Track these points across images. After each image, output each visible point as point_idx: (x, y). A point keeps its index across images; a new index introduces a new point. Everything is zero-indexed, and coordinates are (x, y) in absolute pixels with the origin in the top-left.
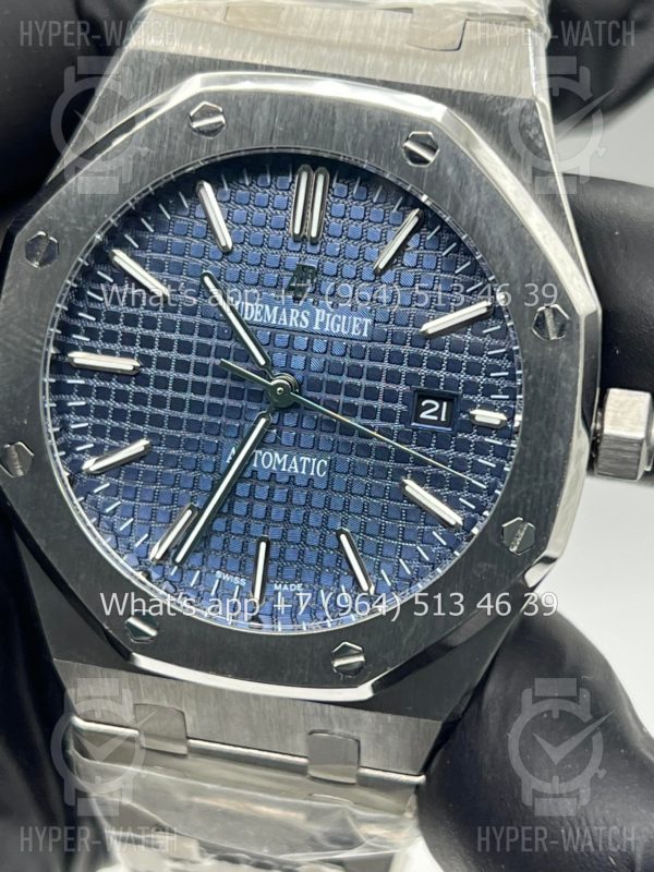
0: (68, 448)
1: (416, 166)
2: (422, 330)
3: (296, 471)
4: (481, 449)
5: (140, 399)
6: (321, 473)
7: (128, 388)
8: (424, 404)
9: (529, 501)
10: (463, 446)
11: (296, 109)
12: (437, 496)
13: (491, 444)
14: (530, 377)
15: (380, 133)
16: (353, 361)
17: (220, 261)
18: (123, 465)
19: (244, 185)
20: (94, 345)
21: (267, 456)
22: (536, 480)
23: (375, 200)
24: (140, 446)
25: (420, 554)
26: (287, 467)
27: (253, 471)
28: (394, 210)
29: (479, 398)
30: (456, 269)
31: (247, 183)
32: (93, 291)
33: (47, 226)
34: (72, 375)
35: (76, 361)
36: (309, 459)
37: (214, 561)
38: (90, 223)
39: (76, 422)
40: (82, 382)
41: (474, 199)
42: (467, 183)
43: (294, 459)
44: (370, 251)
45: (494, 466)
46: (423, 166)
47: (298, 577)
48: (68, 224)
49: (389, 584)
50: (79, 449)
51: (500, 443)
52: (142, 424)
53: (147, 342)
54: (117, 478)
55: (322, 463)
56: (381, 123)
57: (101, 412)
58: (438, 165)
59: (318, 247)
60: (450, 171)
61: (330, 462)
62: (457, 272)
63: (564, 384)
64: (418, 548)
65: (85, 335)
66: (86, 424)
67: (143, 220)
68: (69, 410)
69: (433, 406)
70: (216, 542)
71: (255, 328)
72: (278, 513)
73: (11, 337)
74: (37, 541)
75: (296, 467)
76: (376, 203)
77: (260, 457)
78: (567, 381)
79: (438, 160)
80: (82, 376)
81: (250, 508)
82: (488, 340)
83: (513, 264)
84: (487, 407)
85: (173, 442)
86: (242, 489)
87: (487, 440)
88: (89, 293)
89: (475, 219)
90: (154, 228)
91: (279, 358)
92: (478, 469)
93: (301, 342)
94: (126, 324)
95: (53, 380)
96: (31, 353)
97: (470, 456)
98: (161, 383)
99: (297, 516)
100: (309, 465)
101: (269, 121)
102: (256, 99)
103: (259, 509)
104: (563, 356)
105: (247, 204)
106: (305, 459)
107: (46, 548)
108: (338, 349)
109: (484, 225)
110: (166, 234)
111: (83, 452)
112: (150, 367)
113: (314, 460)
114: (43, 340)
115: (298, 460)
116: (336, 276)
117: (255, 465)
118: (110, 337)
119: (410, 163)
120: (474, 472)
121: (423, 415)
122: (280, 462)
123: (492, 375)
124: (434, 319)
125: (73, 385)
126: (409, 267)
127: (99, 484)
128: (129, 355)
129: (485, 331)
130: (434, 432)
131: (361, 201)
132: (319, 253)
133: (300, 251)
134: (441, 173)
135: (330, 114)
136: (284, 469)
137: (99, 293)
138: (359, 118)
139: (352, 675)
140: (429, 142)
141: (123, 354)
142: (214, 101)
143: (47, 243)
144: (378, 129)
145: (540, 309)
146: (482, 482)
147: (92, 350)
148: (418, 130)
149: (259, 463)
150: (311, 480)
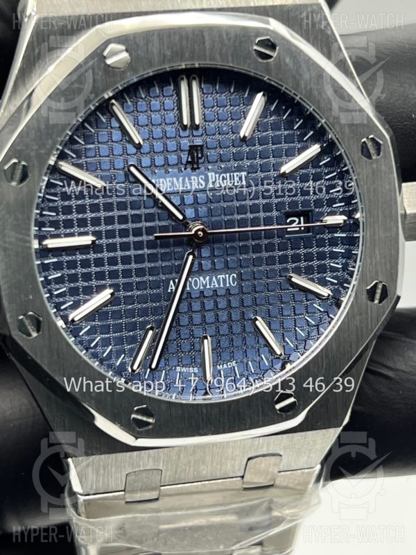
0: (57, 307)
1: (265, 61)
2: (282, 172)
3: (217, 286)
4: (334, 243)
5: (99, 262)
6: (234, 283)
7: (89, 257)
8: (288, 221)
10: (321, 243)
12: (312, 280)
13: (339, 237)
16: (239, 203)
17: (135, 154)
18: (97, 311)
19: (142, 98)
20: (58, 232)
21: (196, 281)
23: (232, 91)
24: (106, 295)
25: (307, 321)
26: (210, 285)
27: (188, 293)
28: (246, 95)
29: (325, 209)
30: (294, 126)
31: (143, 96)
32: (50, 194)
33: (17, 155)
34: (47, 257)
35: (49, 246)
36: (224, 276)
37: (172, 360)
38: (48, 147)
39: (57, 290)
40: (55, 260)
41: (307, 76)
42: (300, 67)
43: (214, 278)
44: (236, 125)
45: (343, 251)
46: (269, 61)
47: (232, 358)
48: (32, 150)
49: (292, 346)
50: (62, 307)
51: (345, 235)
52: (104, 279)
53: (96, 222)
54: (94, 321)
55: (233, 277)
56: (236, 36)
57: (73, 278)
58: (279, 58)
59: (201, 131)
60: (287, 60)
61: (238, 275)
62: (295, 128)
64: (306, 317)
65: (50, 227)
66: (64, 289)
67: (76, 138)
68: (50, 282)
69: (295, 221)
70: (172, 347)
72: (210, 317)
73: (7, 240)
75: (216, 284)
76: (233, 93)
77: (190, 283)
79: (279, 55)
80: (54, 256)
81: (190, 319)
82: (323, 169)
84: (332, 213)
85: (128, 287)
86: (184, 307)
87: (336, 235)
88: (47, 197)
89: (311, 88)
90: (84, 141)
91: (190, 213)
92: (334, 256)
93: (202, 197)
94: (78, 212)
95: (39, 262)
97: (327, 249)
98: (112, 247)
99: (223, 316)
100: (224, 280)
101: (160, 50)
103: (197, 318)
104: (383, 168)
105: (146, 111)
106: (221, 277)
109: (317, 93)
110: (93, 143)
111: (66, 309)
112: (101, 239)
113: (227, 276)
115: (216, 278)
116: (216, 148)
117: (188, 289)
118: (69, 224)
119: (260, 60)
120: (331, 258)
121: (289, 229)
122: (204, 283)
124: (286, 163)
125: (49, 263)
126: (264, 132)
127: (82, 328)
128: (86, 234)
129: (321, 164)
130: (302, 238)
131: (222, 93)
132: (202, 135)
133: (189, 136)
134: (282, 63)
136: (208, 287)
137: (55, 195)
138: (220, 36)
139: (290, 412)
140: (270, 43)
141: (81, 234)
142: (119, 43)
143: (21, 167)
144: (234, 42)
145: (363, 140)
146: (338, 264)
147: (58, 236)
148: (261, 36)
149: (191, 287)
150: (228, 290)
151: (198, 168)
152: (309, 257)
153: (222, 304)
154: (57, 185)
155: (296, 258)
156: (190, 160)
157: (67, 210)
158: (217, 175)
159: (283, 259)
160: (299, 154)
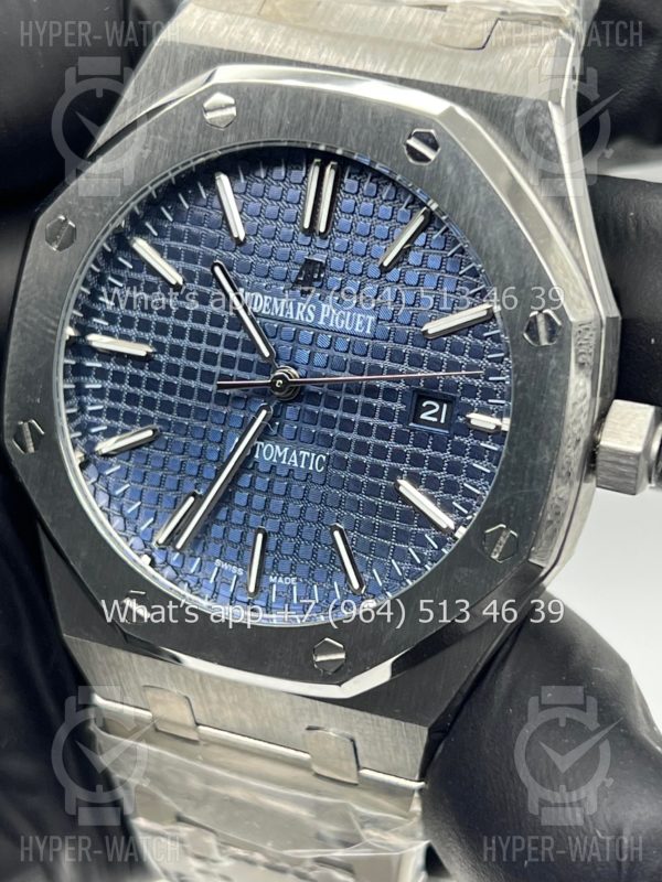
0: (84, 429)
1: (417, 163)
2: (424, 329)
3: (296, 465)
4: (477, 454)
5: (152, 384)
6: (320, 468)
7: (142, 374)
8: (424, 405)
9: (512, 508)
10: (459, 449)
11: (304, 103)
12: (431, 498)
13: (487, 449)
14: (519, 382)
15: (384, 129)
16: (356, 357)
17: (233, 252)
18: (134, 449)
19: (260, 178)
20: (113, 329)
21: (269, 448)
22: (521, 487)
23: (384, 197)
25: (411, 555)
26: (287, 461)
27: (255, 462)
28: (403, 208)
29: (476, 402)
30: (461, 270)
31: (263, 176)
32: (113, 276)
33: (67, 211)
34: (90, 358)
35: (94, 344)
36: (308, 454)
37: (213, 548)
39: (92, 404)
40: (99, 365)
41: (472, 199)
42: (466, 182)
43: (294, 453)
44: (377, 247)
45: (488, 471)
46: (424, 164)
47: (292, 570)
48: (85, 208)
49: (381, 584)
50: (94, 430)
51: (495, 449)
52: (153, 409)
53: (162, 329)
54: (128, 461)
55: (321, 458)
56: (385, 119)
57: (116, 396)
58: (439, 163)
59: (327, 242)
60: (450, 169)
61: (328, 457)
63: (553, 391)
64: (410, 550)
65: (105, 320)
66: (100, 407)
67: (163, 209)
68: (86, 392)
69: (434, 407)
70: (217, 530)
71: (263, 320)
72: (277, 505)
73: (29, 318)
74: (44, 517)
75: (295, 461)
76: (385, 201)
77: (261, 449)
78: (556, 388)
79: (438, 158)
80: (100, 359)
81: (250, 498)
82: (488, 343)
83: (507, 267)
84: (484, 411)
85: (181, 429)
86: (244, 480)
87: (482, 444)
88: (110, 278)
89: (473, 219)
90: (173, 217)
91: (286, 348)
92: (473, 474)
93: (306, 335)
95: (69, 361)
96: (47, 334)
97: (465, 460)
98: (173, 370)
99: (294, 510)
100: (308, 459)
101: (277, 115)
102: (266, 92)
103: (259, 500)
104: (554, 362)
105: (262, 197)
106: (305, 454)
107: (52, 524)
108: (341, 345)
109: (480, 227)
110: (184, 223)
111: (97, 433)
112: (163, 354)
113: (313, 455)
114: (58, 321)
115: (297, 453)
116: (343, 271)
117: (257, 456)
118: (128, 322)
119: (411, 160)
120: (468, 476)
121: (423, 416)
122: (280, 454)
123: (491, 379)
124: (436, 319)
125: (91, 368)
126: (415, 267)
127: (111, 466)
128: (144, 341)
129: (486, 334)
130: (431, 434)
131: (370, 197)
132: (328, 248)
133: (309, 245)
134: (441, 172)
135: (337, 108)
136: (284, 462)
137: (120, 278)
138: (364, 115)
140: (430, 140)
141: (138, 340)
142: (227, 93)
143: (67, 227)
144: (380, 126)
145: (532, 314)
146: (475, 486)
147: (110, 334)
148: (422, 127)
149: (260, 454)
150: (310, 475)
152: (436, 464)
153: (298, 492)
154: (126, 266)
155: (417, 460)
159: (398, 456)
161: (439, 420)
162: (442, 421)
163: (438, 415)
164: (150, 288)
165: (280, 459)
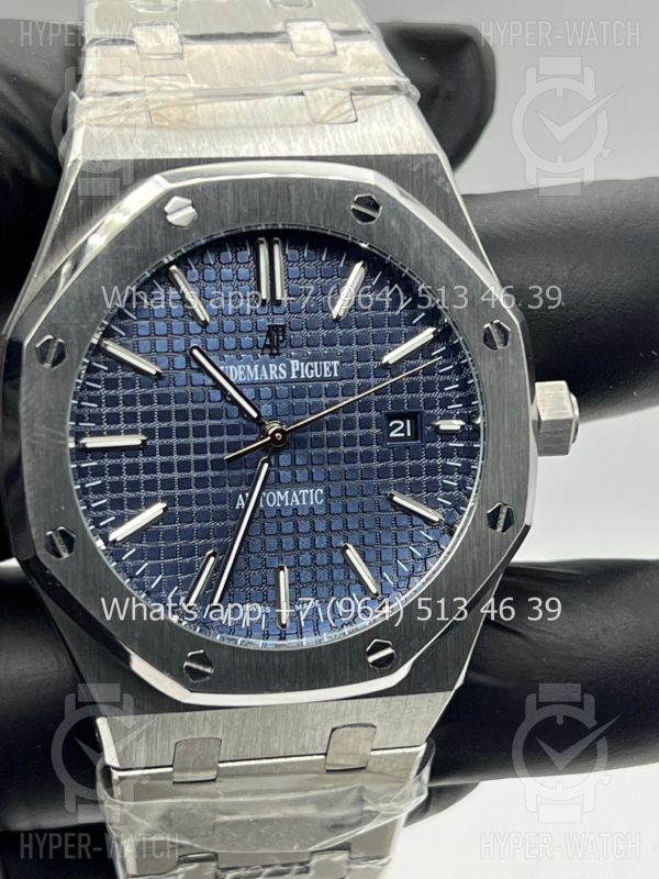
1: (365, 224)
2: (384, 361)
3: (298, 503)
4: (447, 453)
5: (149, 468)
6: (319, 501)
7: (137, 461)
8: (391, 425)
10: (432, 454)
12: (419, 500)
13: (455, 447)
15: (331, 201)
16: (329, 399)
17: (200, 334)
18: (145, 530)
19: (209, 264)
20: (100, 428)
21: (271, 495)
23: (323, 259)
24: (157, 509)
25: (412, 552)
26: (289, 502)
27: (261, 511)
28: (341, 265)
29: (438, 411)
31: (212, 262)
32: (93, 381)
33: (52, 330)
34: (85, 459)
35: (86, 446)
36: (307, 491)
38: (91, 320)
39: (95, 501)
40: (95, 463)
41: (417, 244)
42: (409, 232)
43: (295, 494)
45: (460, 465)
46: (370, 223)
47: (314, 594)
48: (72, 324)
49: (392, 584)
50: (102, 524)
51: (462, 445)
52: (155, 490)
53: (148, 417)
54: (140, 543)
55: (319, 492)
56: (330, 191)
57: (117, 487)
58: (383, 221)
59: (282, 308)
60: (393, 223)
64: (411, 547)
65: (89, 421)
66: (105, 501)
68: (89, 491)
69: (399, 425)
70: (239, 580)
72: (288, 542)
73: (36, 435)
75: (297, 500)
76: (326, 261)
77: (264, 498)
79: (382, 216)
80: (94, 459)
81: (263, 543)
84: (448, 417)
85: (185, 500)
86: (256, 529)
87: (451, 444)
88: (89, 384)
89: (422, 259)
91: (266, 409)
92: (447, 470)
93: (282, 391)
94: (126, 405)
95: (75, 466)
96: (58, 445)
97: (440, 461)
98: (166, 450)
99: (304, 542)
100: (308, 496)
101: (234, 206)
103: (272, 542)
104: (511, 361)
105: (215, 281)
106: (303, 492)
108: (315, 391)
109: (429, 264)
110: (147, 319)
111: (106, 526)
112: (154, 439)
113: (312, 491)
114: (65, 432)
115: (297, 493)
116: (301, 329)
117: (261, 506)
118: (113, 418)
119: (359, 222)
120: (444, 473)
121: (393, 434)
122: (282, 498)
123: (446, 389)
124: (390, 351)
125: (87, 468)
127: (126, 551)
128: (133, 432)
129: (433, 354)
130: (408, 447)
131: (311, 261)
132: (283, 313)
133: (268, 313)
134: (386, 227)
135: (285, 191)
136: (287, 504)
137: (97, 381)
138: (310, 191)
139: (386, 666)
140: (372, 202)
141: (128, 432)
142: (184, 196)
143: (56, 345)
144: (328, 198)
145: (486, 326)
146: (452, 481)
147: (99, 434)
148: (361, 193)
149: (264, 503)
150: (312, 509)
151: (279, 354)
152: (415, 471)
153: (304, 526)
154: (101, 369)
155: (400, 472)
156: (268, 343)
157: (113, 401)
158: (302, 364)
159: (383, 472)
160: (406, 341)
161: (406, 434)
162: (409, 434)
163: (404, 430)
164: (129, 383)
165: (283, 503)
